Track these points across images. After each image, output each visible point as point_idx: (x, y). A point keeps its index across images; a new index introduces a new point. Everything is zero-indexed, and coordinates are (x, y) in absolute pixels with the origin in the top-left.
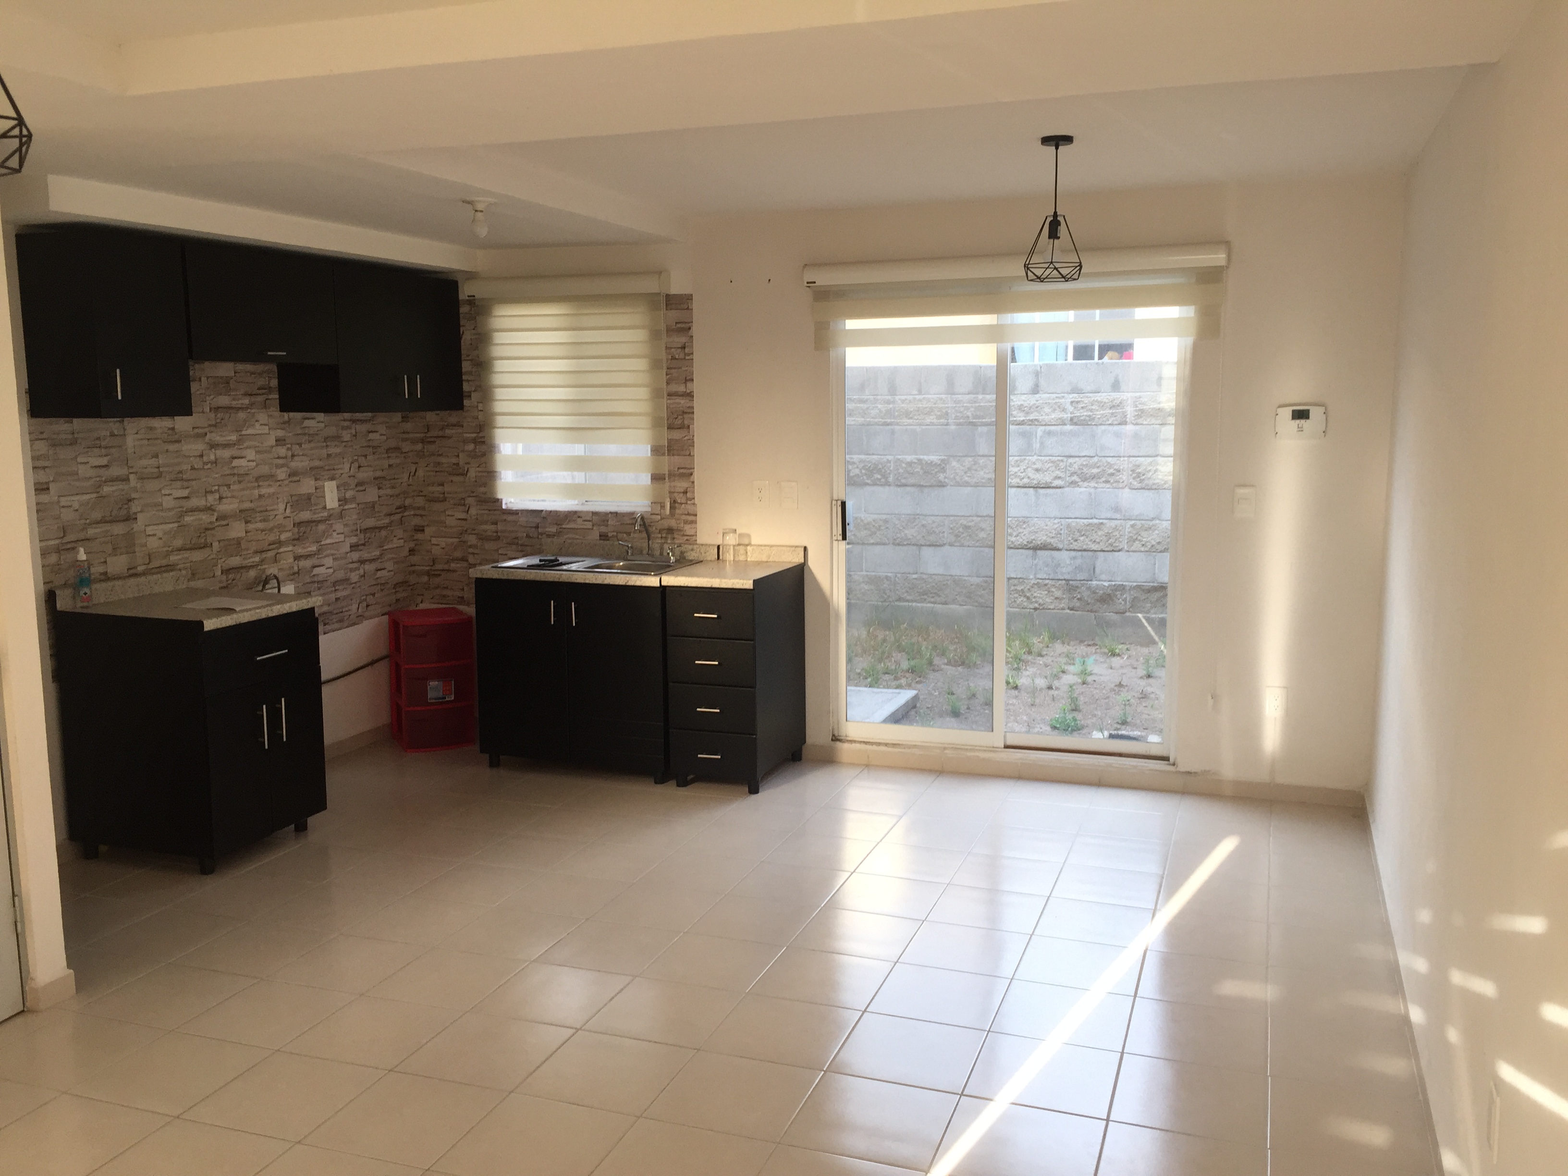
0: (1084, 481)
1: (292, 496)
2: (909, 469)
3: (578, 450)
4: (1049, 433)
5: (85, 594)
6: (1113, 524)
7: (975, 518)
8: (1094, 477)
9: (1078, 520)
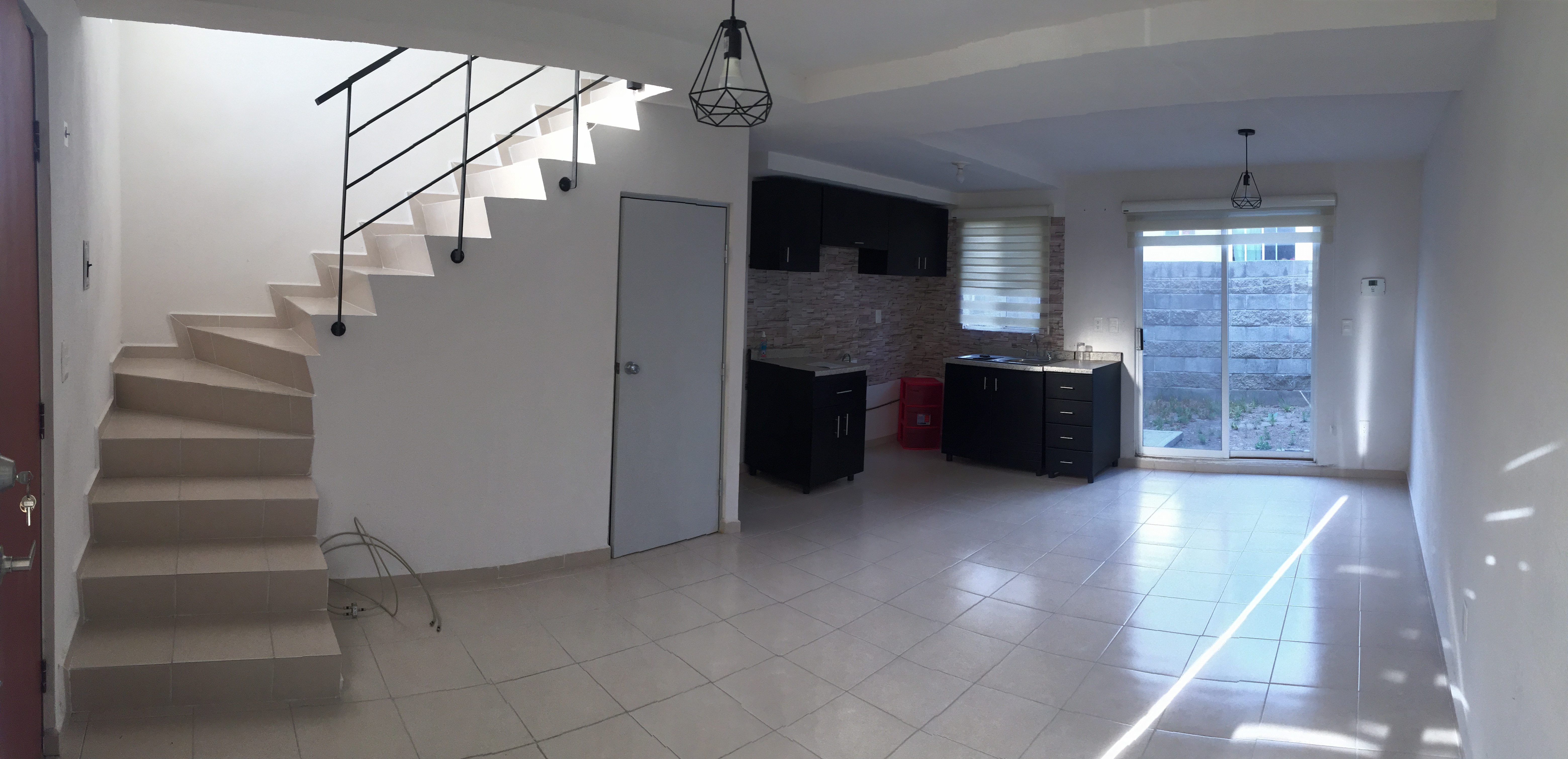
0: (1270, 322)
1: (860, 315)
2: (1178, 316)
3: (1003, 299)
4: (1252, 298)
5: (764, 353)
6: (1286, 344)
7: (1213, 342)
8: (1275, 321)
9: (1268, 343)
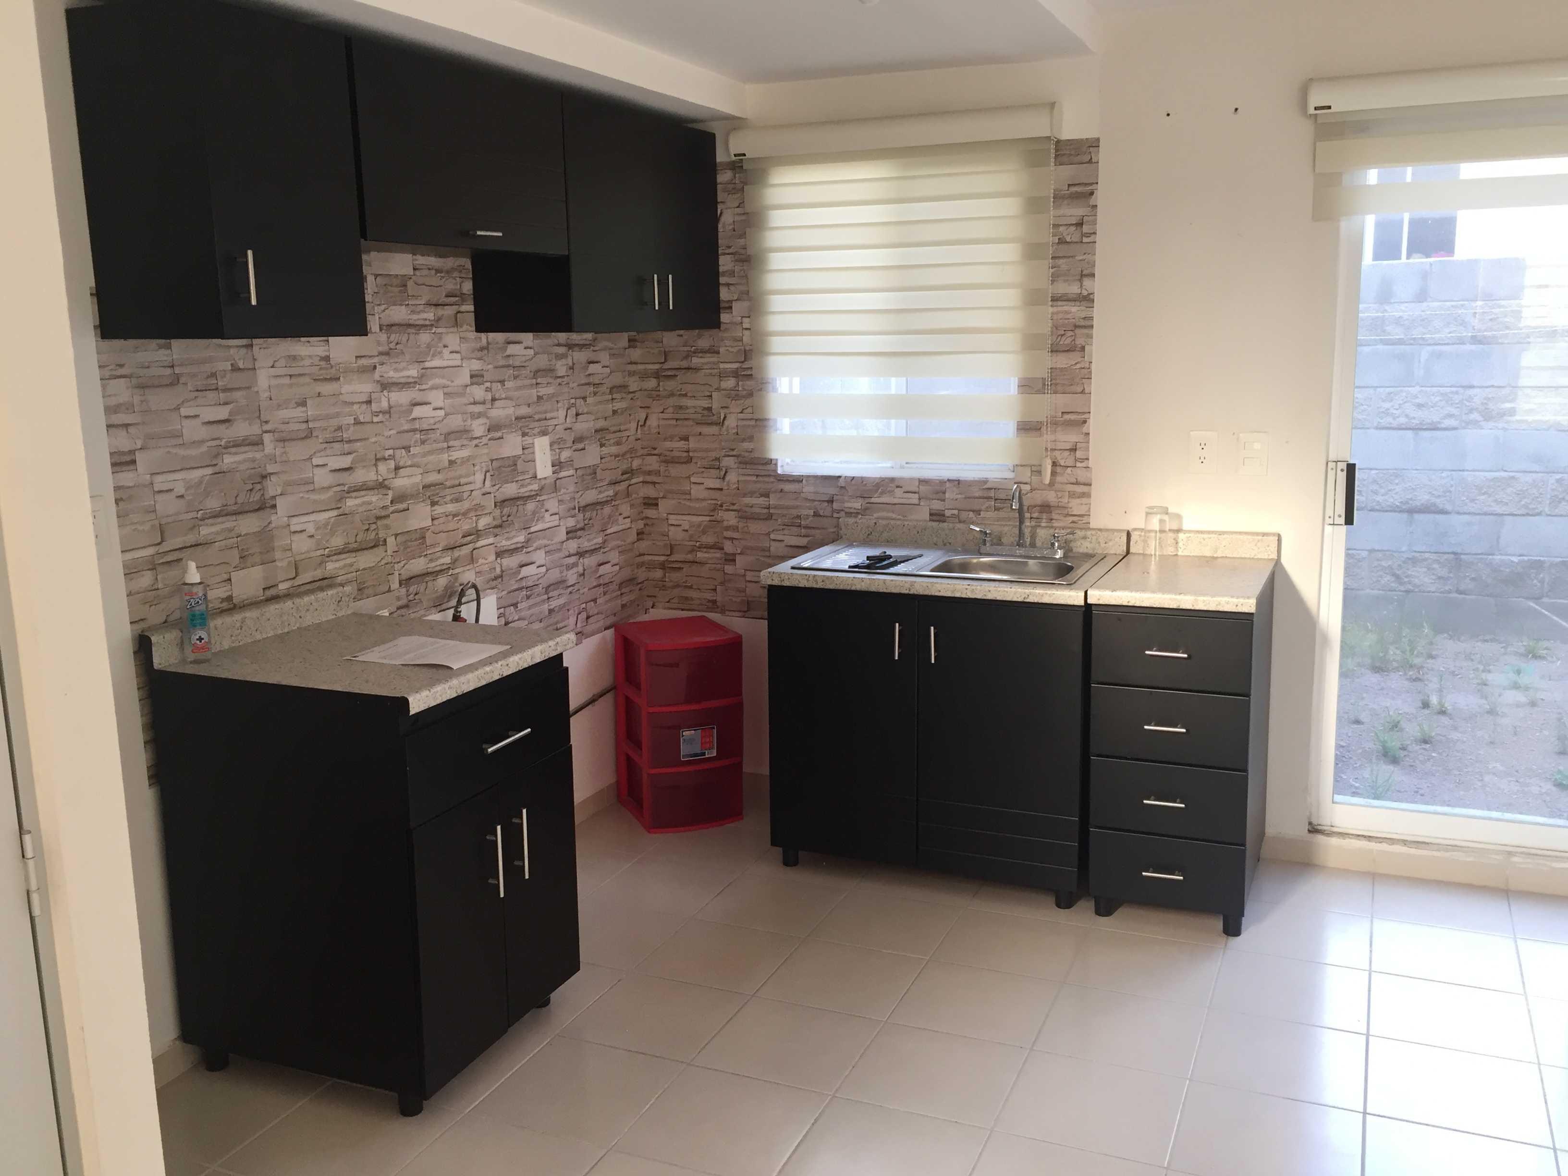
1: (492, 461)
4: (1439, 355)
5: (201, 640)
6: (1529, 478)
9: (1477, 473)
